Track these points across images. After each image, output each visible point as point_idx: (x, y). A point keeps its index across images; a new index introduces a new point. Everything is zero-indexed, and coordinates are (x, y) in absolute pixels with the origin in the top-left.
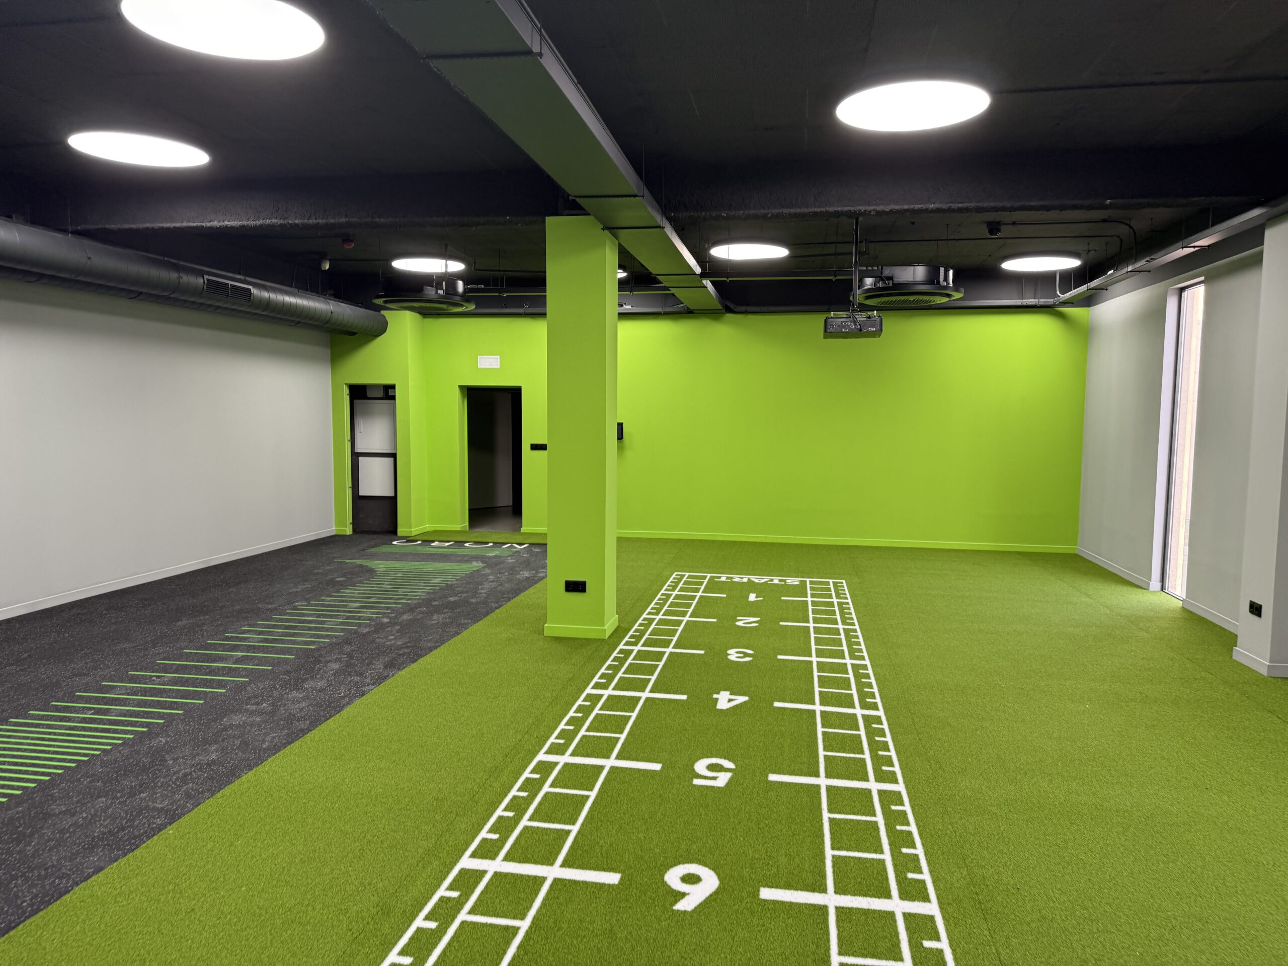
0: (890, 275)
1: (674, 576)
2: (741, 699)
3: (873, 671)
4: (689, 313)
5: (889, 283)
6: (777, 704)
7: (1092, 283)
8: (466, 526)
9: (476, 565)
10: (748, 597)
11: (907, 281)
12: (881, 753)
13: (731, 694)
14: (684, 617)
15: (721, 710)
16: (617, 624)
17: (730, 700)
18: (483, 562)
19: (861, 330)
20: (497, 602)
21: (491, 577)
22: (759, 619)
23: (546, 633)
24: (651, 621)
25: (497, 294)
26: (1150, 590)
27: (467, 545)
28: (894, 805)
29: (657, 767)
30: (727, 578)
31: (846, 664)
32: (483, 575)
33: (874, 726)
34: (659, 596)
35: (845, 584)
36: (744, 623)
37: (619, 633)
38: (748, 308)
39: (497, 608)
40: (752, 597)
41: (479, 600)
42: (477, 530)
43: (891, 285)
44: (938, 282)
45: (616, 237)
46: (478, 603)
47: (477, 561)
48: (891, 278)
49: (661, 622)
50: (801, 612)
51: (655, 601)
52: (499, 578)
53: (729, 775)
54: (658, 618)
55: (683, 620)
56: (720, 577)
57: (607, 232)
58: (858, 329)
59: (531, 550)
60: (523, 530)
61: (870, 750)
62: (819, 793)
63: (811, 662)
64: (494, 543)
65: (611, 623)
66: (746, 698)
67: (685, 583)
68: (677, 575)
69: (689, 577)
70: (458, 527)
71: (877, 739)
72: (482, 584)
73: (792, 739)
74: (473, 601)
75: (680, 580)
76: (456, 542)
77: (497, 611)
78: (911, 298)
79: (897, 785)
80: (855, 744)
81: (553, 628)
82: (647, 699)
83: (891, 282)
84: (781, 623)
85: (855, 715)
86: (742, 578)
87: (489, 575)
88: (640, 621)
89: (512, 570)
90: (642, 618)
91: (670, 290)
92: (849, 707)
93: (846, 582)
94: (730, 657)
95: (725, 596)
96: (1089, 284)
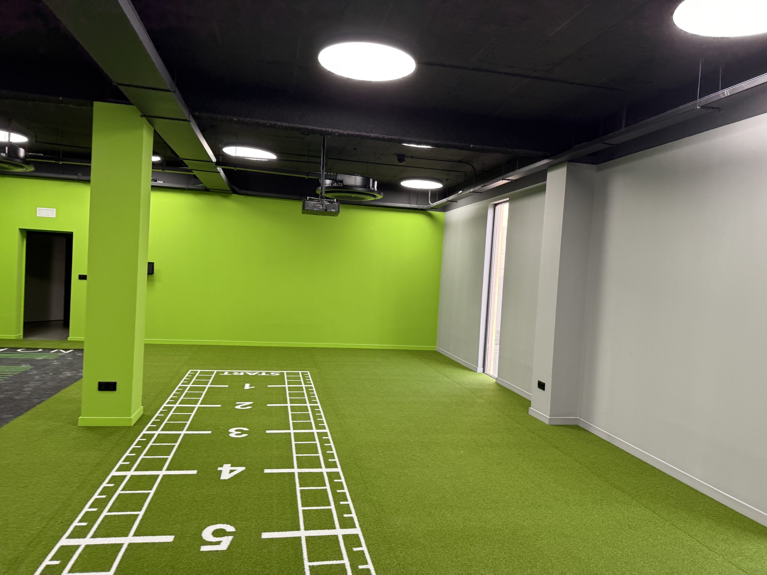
0: (341, 179)
1: (189, 373)
2: (240, 469)
3: (332, 437)
4: (205, 191)
5: (340, 184)
6: (267, 471)
7: (450, 197)
8: (20, 335)
9: (25, 367)
10: (244, 386)
11: (351, 184)
12: (342, 503)
13: (232, 466)
14: (196, 404)
15: (224, 480)
16: (142, 413)
17: (231, 471)
18: (31, 364)
19: (326, 210)
20: (39, 398)
21: (37, 377)
22: (252, 403)
23: (80, 424)
24: (170, 409)
25: (54, 162)
26: (478, 372)
27: (19, 350)
28: (355, 547)
29: (170, 539)
30: (229, 373)
31: (313, 433)
32: (30, 375)
33: (335, 481)
34: (177, 389)
35: (309, 374)
36: (241, 407)
37: (143, 421)
38: (248, 192)
39: (39, 403)
40: (247, 386)
41: (22, 397)
42: (31, 339)
43: (342, 186)
44: (369, 187)
45: (152, 124)
46: (22, 400)
47: (26, 364)
48: (341, 182)
49: (178, 409)
50: (280, 396)
51: (174, 392)
52: (44, 377)
53: (230, 538)
54: (175, 406)
55: (195, 407)
56: (223, 372)
57: (144, 119)
58: (324, 209)
59: (75, 354)
60: (69, 339)
61: (334, 501)
62: (300, 545)
63: (290, 434)
64: (44, 349)
65: (137, 413)
66: (243, 468)
67: (198, 378)
68: (191, 372)
69: (201, 373)
70: (13, 336)
71: (338, 491)
72: (27, 383)
73: (278, 499)
74: (17, 398)
75: (194, 375)
76: (10, 348)
77: (39, 406)
78: (354, 195)
79: (355, 529)
80: (322, 498)
81: (85, 420)
82: (164, 476)
83: (342, 184)
84: (268, 405)
85: (322, 473)
86: (240, 372)
87: (35, 375)
88: (161, 410)
89: (57, 371)
90: (162, 407)
91: (192, 172)
92: (317, 468)
93: (310, 373)
94: (231, 435)
95: (227, 386)
96: (448, 198)
